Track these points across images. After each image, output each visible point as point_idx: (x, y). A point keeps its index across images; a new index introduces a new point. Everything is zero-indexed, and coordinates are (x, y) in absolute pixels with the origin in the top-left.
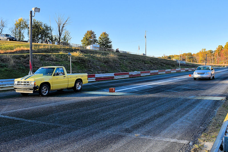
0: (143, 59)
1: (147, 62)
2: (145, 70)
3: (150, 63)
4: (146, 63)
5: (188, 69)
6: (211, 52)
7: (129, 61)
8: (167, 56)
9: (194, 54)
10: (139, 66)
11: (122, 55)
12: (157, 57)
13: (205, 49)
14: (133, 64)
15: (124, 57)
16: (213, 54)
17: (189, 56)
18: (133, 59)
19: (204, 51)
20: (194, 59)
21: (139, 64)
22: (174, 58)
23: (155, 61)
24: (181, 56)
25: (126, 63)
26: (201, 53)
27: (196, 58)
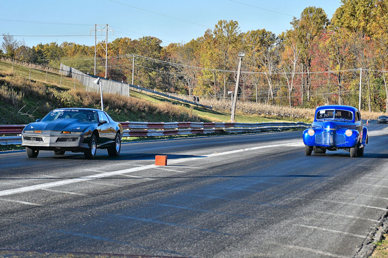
6: (263, 39)
8: (23, 48)
9: (172, 45)
13: (234, 24)
16: (272, 54)
19: (225, 34)
20: (172, 72)
22: (63, 59)
26: (211, 40)
27: (183, 68)
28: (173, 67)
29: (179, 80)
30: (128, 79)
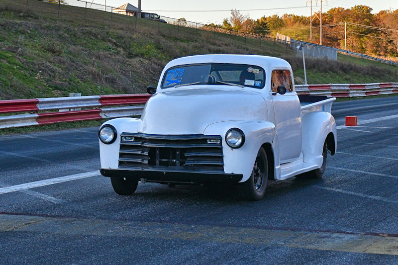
0: (121, 32)
1: (138, 50)
2: (126, 91)
3: (156, 51)
4: (137, 55)
5: (344, 86)
7: (45, 41)
8: (249, 21)
9: (382, 12)
10: (95, 69)
11: (11, 10)
12: (195, 26)
14: (65, 57)
15: (24, 17)
17: (356, 24)
18: (68, 30)
21: (98, 57)
23: (182, 44)
24: (316, 24)
25: (29, 51)
27: (392, 32)
28: (382, 32)
29: (388, 44)
30: (341, 45)
